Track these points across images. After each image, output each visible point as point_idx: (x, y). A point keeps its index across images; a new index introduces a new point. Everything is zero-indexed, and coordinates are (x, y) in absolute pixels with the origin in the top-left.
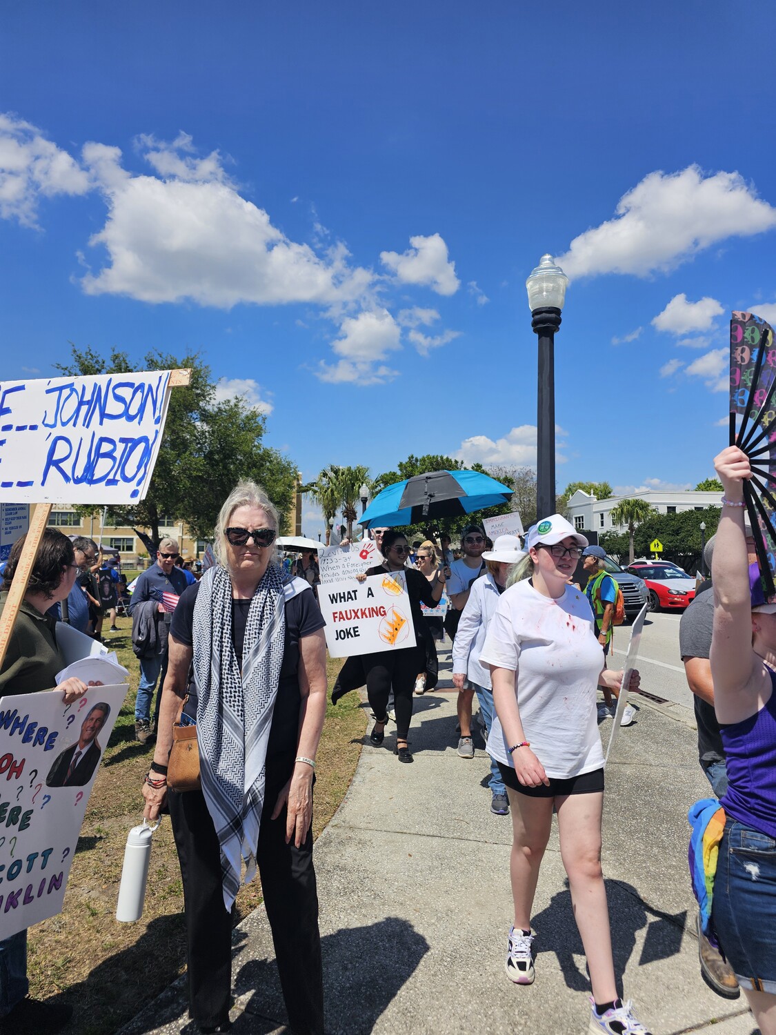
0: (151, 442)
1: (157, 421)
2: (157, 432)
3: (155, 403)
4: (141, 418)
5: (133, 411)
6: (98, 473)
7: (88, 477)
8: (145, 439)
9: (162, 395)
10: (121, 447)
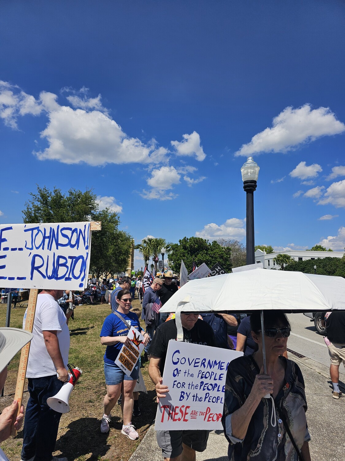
0: (85, 259)
1: (87, 248)
2: (87, 254)
3: (84, 239)
4: (78, 246)
5: (73, 242)
6: (60, 274)
7: (55, 276)
8: (81, 257)
9: (87, 235)
10: (70, 261)
